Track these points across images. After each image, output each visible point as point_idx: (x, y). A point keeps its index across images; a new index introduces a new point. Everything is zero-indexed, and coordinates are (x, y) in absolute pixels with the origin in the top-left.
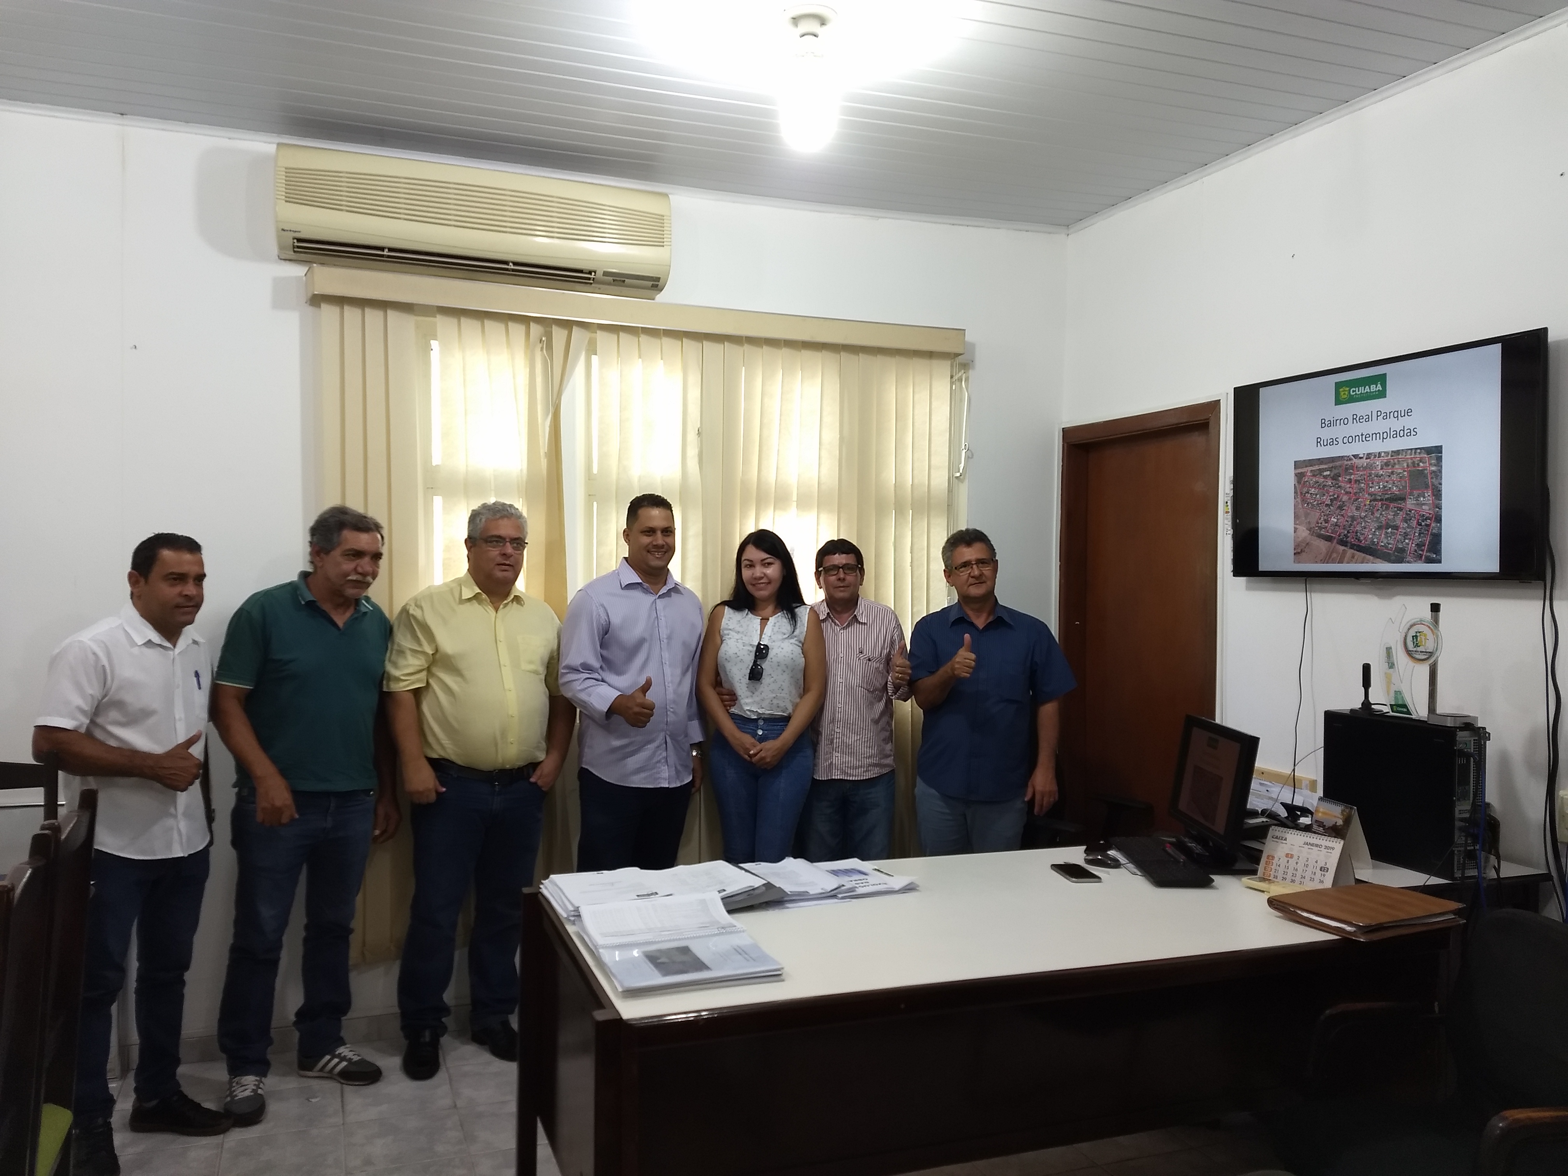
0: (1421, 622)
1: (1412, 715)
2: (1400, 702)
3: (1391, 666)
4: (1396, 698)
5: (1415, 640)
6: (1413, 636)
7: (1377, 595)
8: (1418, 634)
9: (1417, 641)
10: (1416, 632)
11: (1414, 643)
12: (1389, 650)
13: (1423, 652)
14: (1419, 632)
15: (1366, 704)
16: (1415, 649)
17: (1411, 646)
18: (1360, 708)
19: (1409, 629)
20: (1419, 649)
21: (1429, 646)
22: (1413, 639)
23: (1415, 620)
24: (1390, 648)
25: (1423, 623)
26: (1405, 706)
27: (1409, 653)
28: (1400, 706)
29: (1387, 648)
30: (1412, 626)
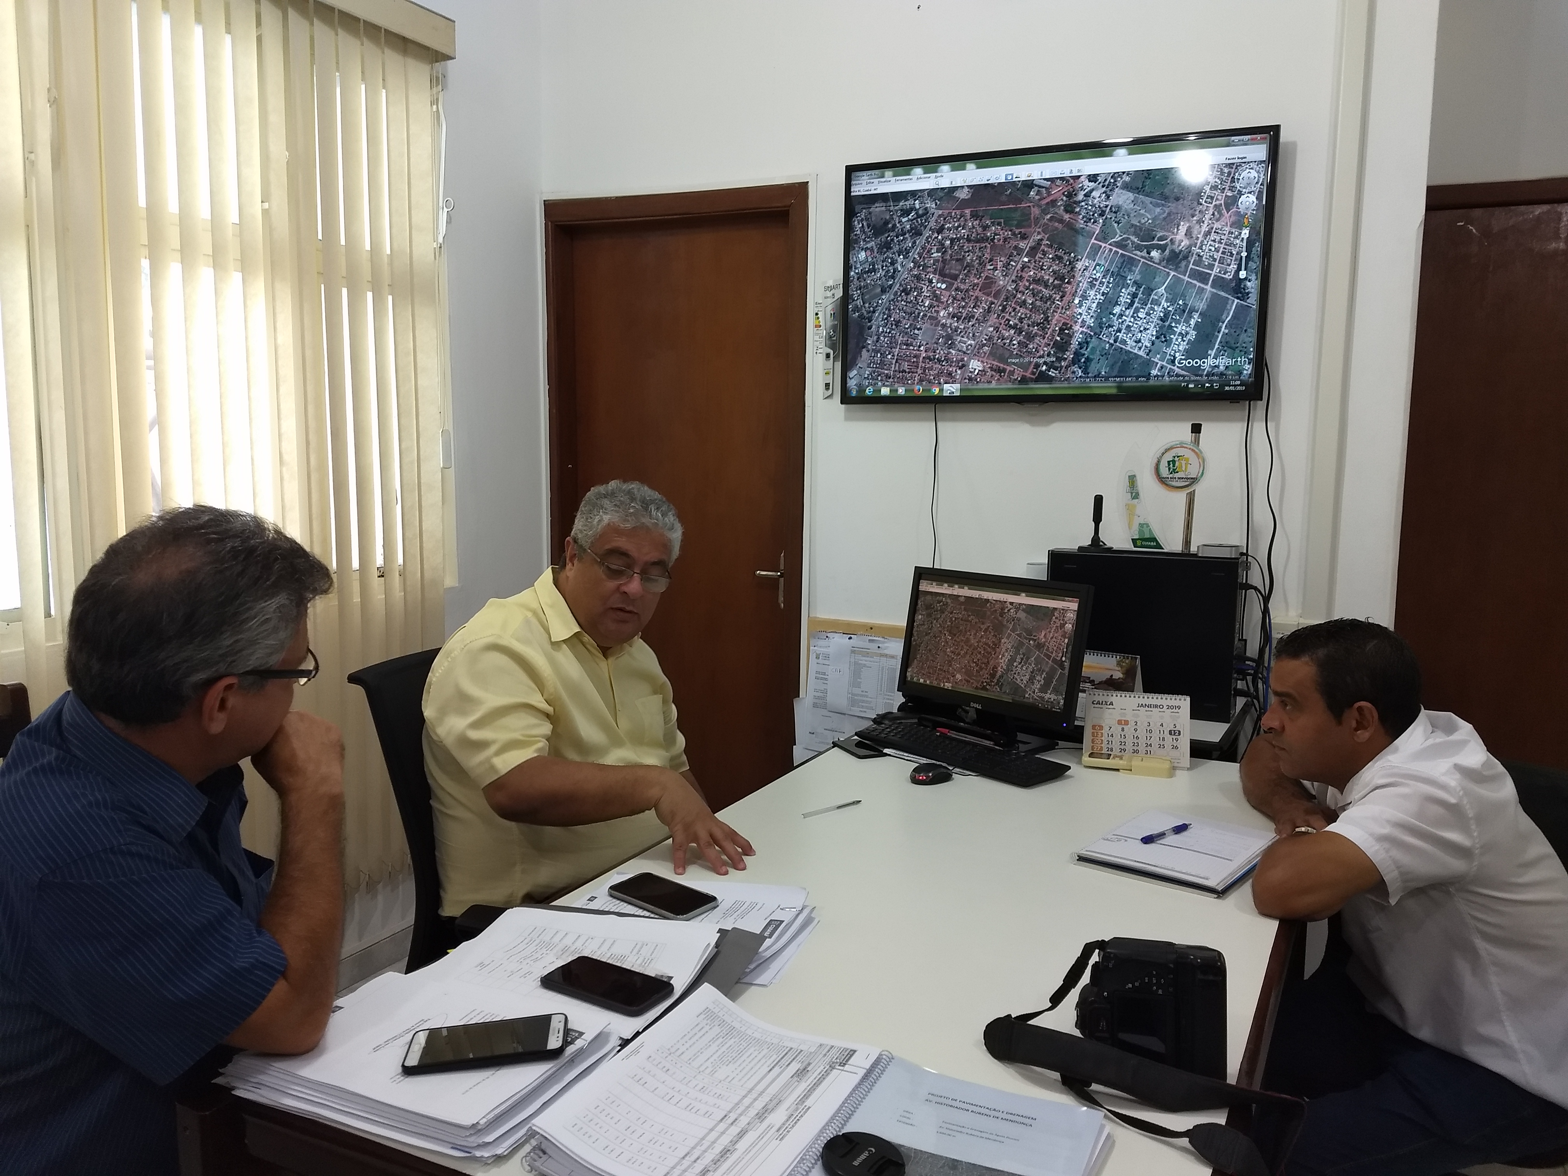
0: (1182, 445)
1: (1163, 549)
2: (1147, 536)
3: (1136, 496)
4: (1141, 531)
5: (1171, 466)
6: (1169, 462)
7: (1027, 422)
8: (1176, 459)
9: (1174, 466)
10: (1174, 457)
11: (1169, 469)
12: (1132, 479)
13: (1182, 478)
14: (1178, 457)
15: (1096, 539)
16: (1171, 476)
17: (1164, 472)
18: (1089, 545)
19: (1163, 454)
20: (1176, 475)
21: (1193, 471)
22: (1169, 465)
23: (1174, 443)
24: (1134, 476)
25: (1185, 446)
26: (1154, 540)
27: (1162, 480)
28: (1147, 539)
29: (1129, 476)
30: (1167, 450)
